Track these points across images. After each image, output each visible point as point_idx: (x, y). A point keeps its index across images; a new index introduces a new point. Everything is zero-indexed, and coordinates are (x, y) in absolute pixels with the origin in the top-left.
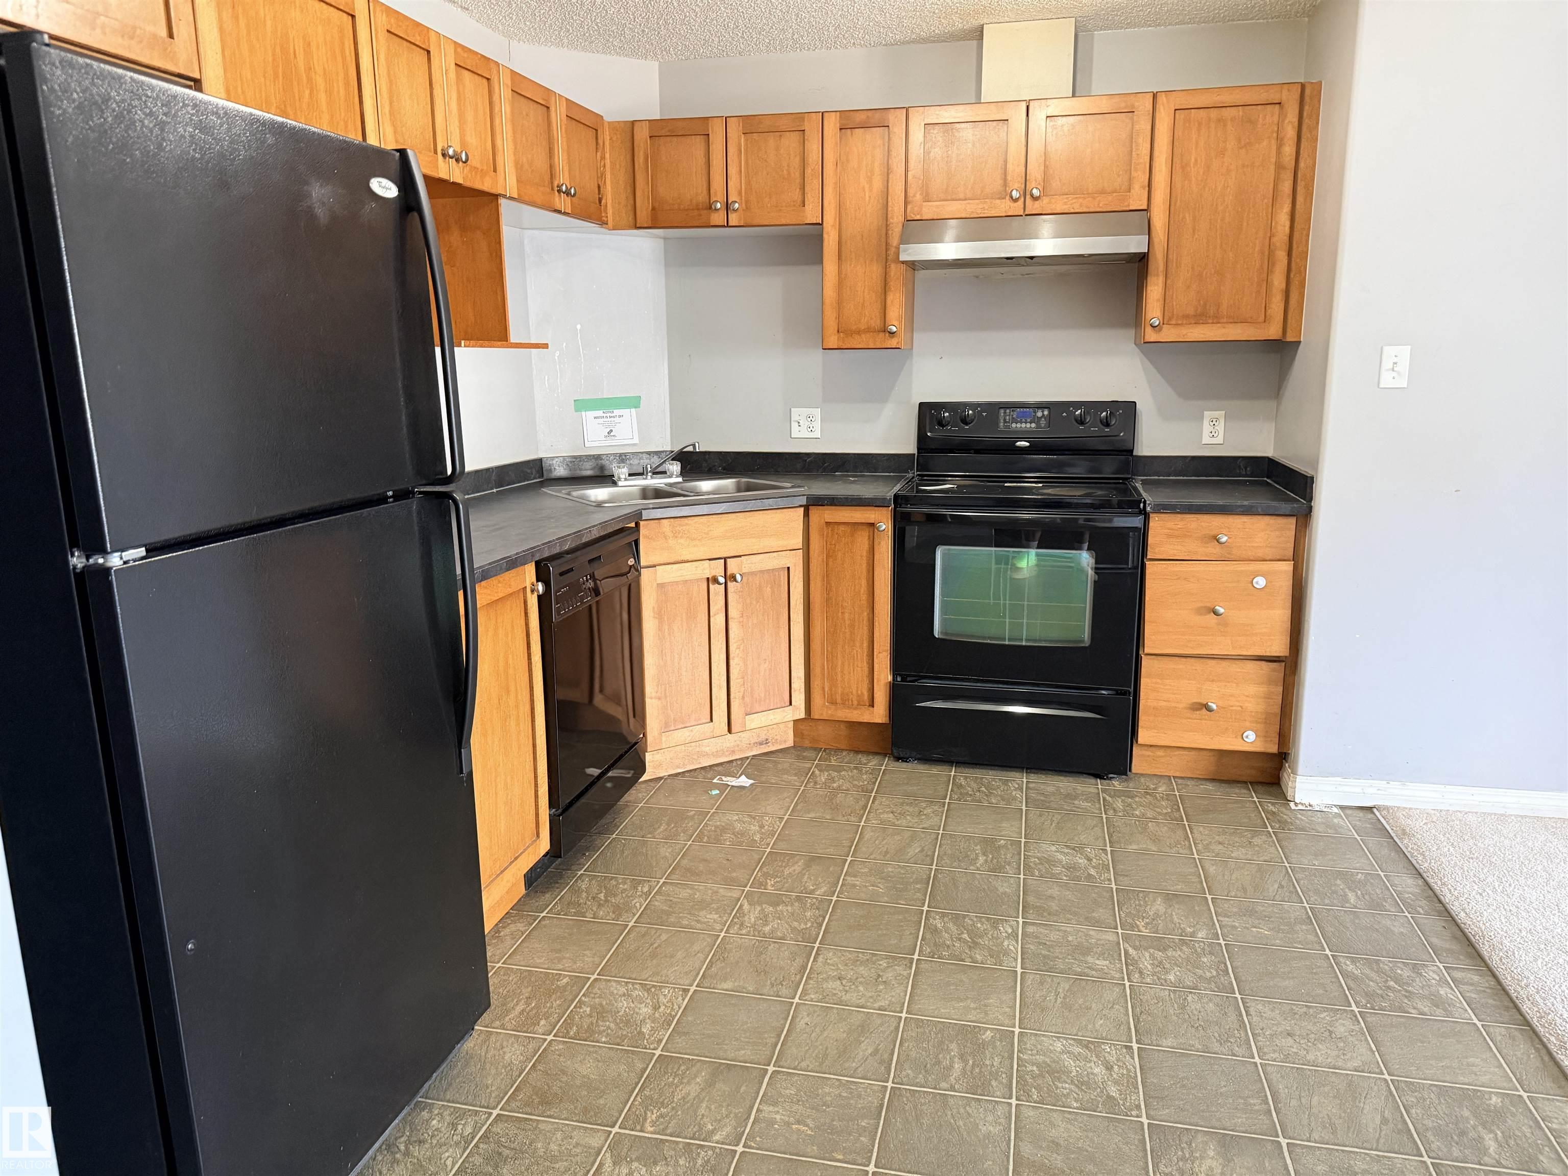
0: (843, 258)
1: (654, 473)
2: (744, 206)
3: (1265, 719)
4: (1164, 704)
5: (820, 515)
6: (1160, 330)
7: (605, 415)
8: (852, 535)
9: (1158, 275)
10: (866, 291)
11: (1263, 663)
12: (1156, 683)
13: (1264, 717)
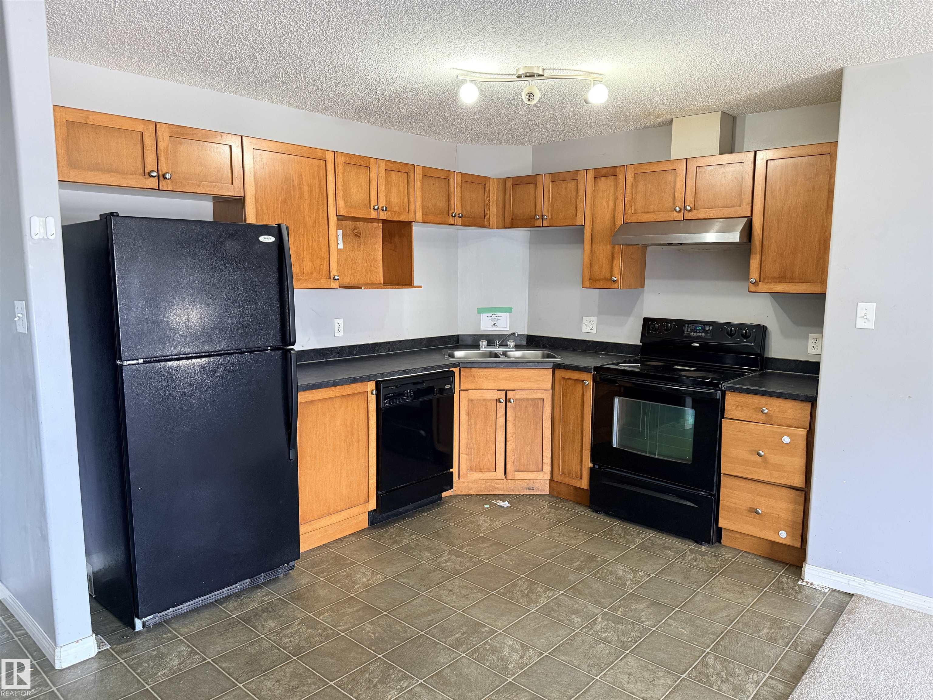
0: (594, 242)
1: (500, 346)
2: (550, 217)
3: (793, 525)
4: (733, 505)
5: (560, 374)
6: (758, 285)
7: (493, 316)
8: (575, 386)
9: (756, 254)
10: (604, 259)
11: (791, 490)
12: (730, 492)
13: (791, 524)
